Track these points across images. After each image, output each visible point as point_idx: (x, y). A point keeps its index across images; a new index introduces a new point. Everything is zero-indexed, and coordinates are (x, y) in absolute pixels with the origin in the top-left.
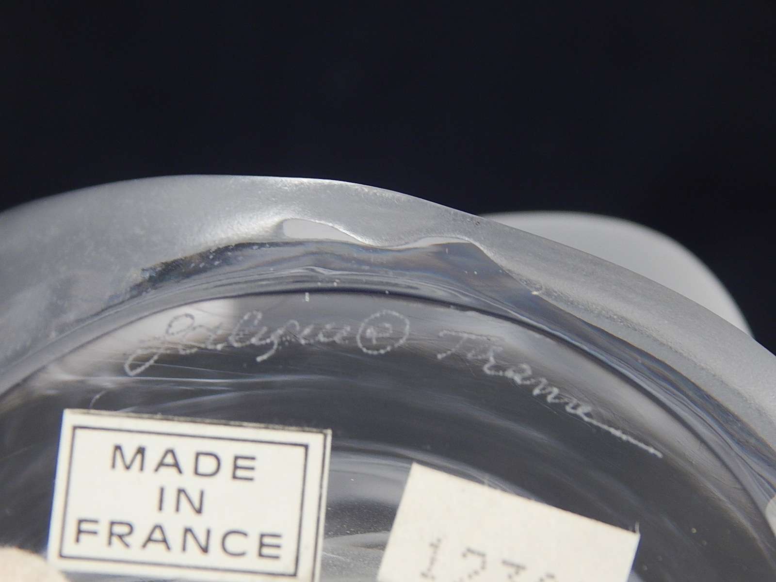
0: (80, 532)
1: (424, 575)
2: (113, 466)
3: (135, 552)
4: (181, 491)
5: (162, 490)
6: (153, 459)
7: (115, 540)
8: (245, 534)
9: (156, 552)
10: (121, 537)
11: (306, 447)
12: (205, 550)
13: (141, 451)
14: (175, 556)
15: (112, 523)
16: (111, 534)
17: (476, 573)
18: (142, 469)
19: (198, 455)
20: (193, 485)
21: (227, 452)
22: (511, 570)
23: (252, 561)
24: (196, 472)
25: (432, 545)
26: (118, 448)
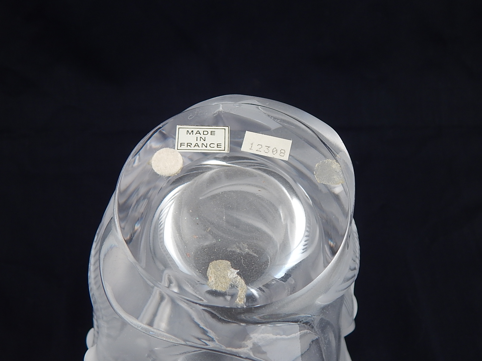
0: (181, 145)
1: (250, 149)
2: (187, 134)
3: (192, 148)
4: (201, 137)
5: (197, 137)
6: (195, 132)
7: (188, 146)
8: (214, 144)
9: (197, 148)
10: (189, 146)
11: (225, 129)
12: (206, 147)
13: (192, 131)
14: (201, 148)
15: (187, 143)
16: (187, 145)
17: (260, 148)
18: (193, 134)
19: (204, 131)
20: (203, 137)
21: (209, 131)
22: (268, 148)
23: (216, 148)
24: (204, 134)
25: (251, 144)
26: (188, 131)
